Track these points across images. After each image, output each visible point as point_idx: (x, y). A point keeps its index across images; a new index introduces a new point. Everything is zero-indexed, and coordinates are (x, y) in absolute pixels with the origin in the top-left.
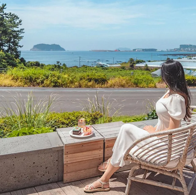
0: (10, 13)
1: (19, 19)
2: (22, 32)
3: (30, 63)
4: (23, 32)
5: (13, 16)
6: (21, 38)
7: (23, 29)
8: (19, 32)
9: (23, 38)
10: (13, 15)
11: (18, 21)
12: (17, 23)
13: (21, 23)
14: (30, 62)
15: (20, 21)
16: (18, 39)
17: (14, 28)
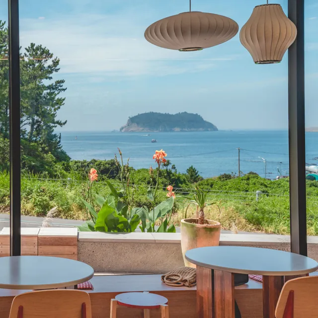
0: (32, 44)
1: (53, 58)
2: (60, 88)
3: (96, 163)
4: (63, 87)
5: (39, 52)
6: (60, 102)
7: (63, 82)
8: (53, 89)
9: (64, 102)
10: (38, 49)
11: (50, 62)
12: (49, 67)
13: (57, 68)
14: (95, 161)
15: (56, 63)
16: (53, 106)
17: (43, 81)
